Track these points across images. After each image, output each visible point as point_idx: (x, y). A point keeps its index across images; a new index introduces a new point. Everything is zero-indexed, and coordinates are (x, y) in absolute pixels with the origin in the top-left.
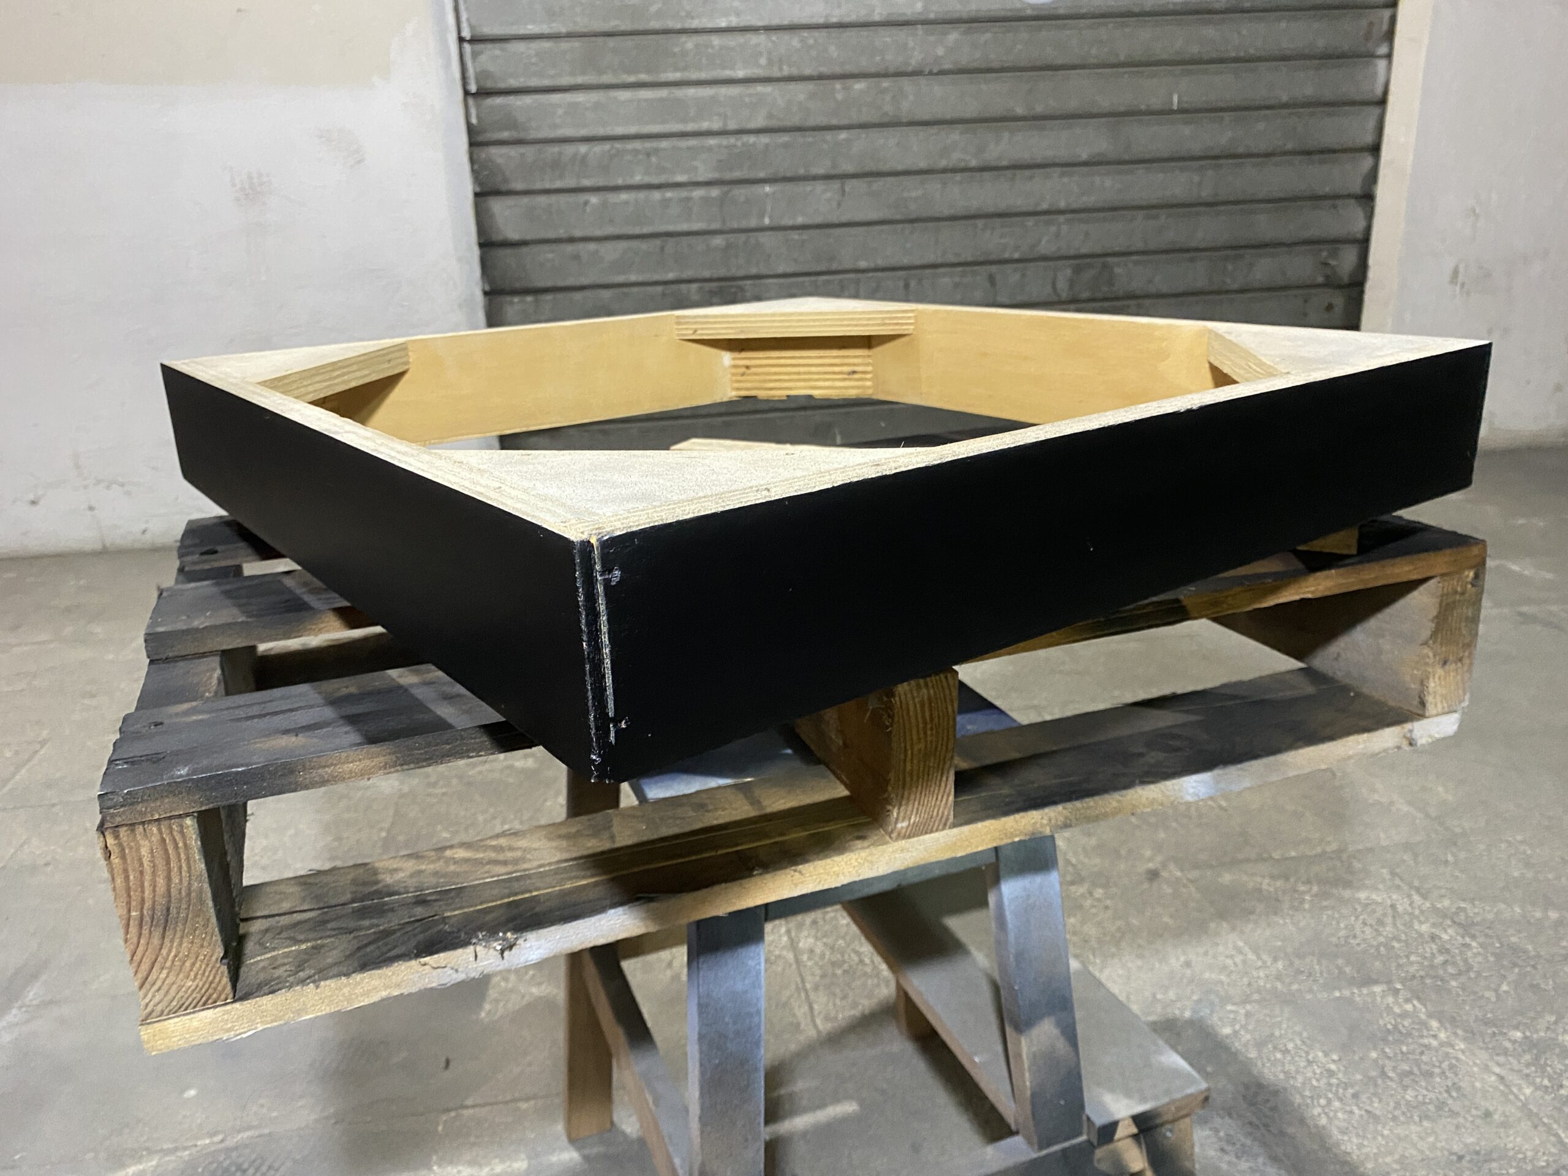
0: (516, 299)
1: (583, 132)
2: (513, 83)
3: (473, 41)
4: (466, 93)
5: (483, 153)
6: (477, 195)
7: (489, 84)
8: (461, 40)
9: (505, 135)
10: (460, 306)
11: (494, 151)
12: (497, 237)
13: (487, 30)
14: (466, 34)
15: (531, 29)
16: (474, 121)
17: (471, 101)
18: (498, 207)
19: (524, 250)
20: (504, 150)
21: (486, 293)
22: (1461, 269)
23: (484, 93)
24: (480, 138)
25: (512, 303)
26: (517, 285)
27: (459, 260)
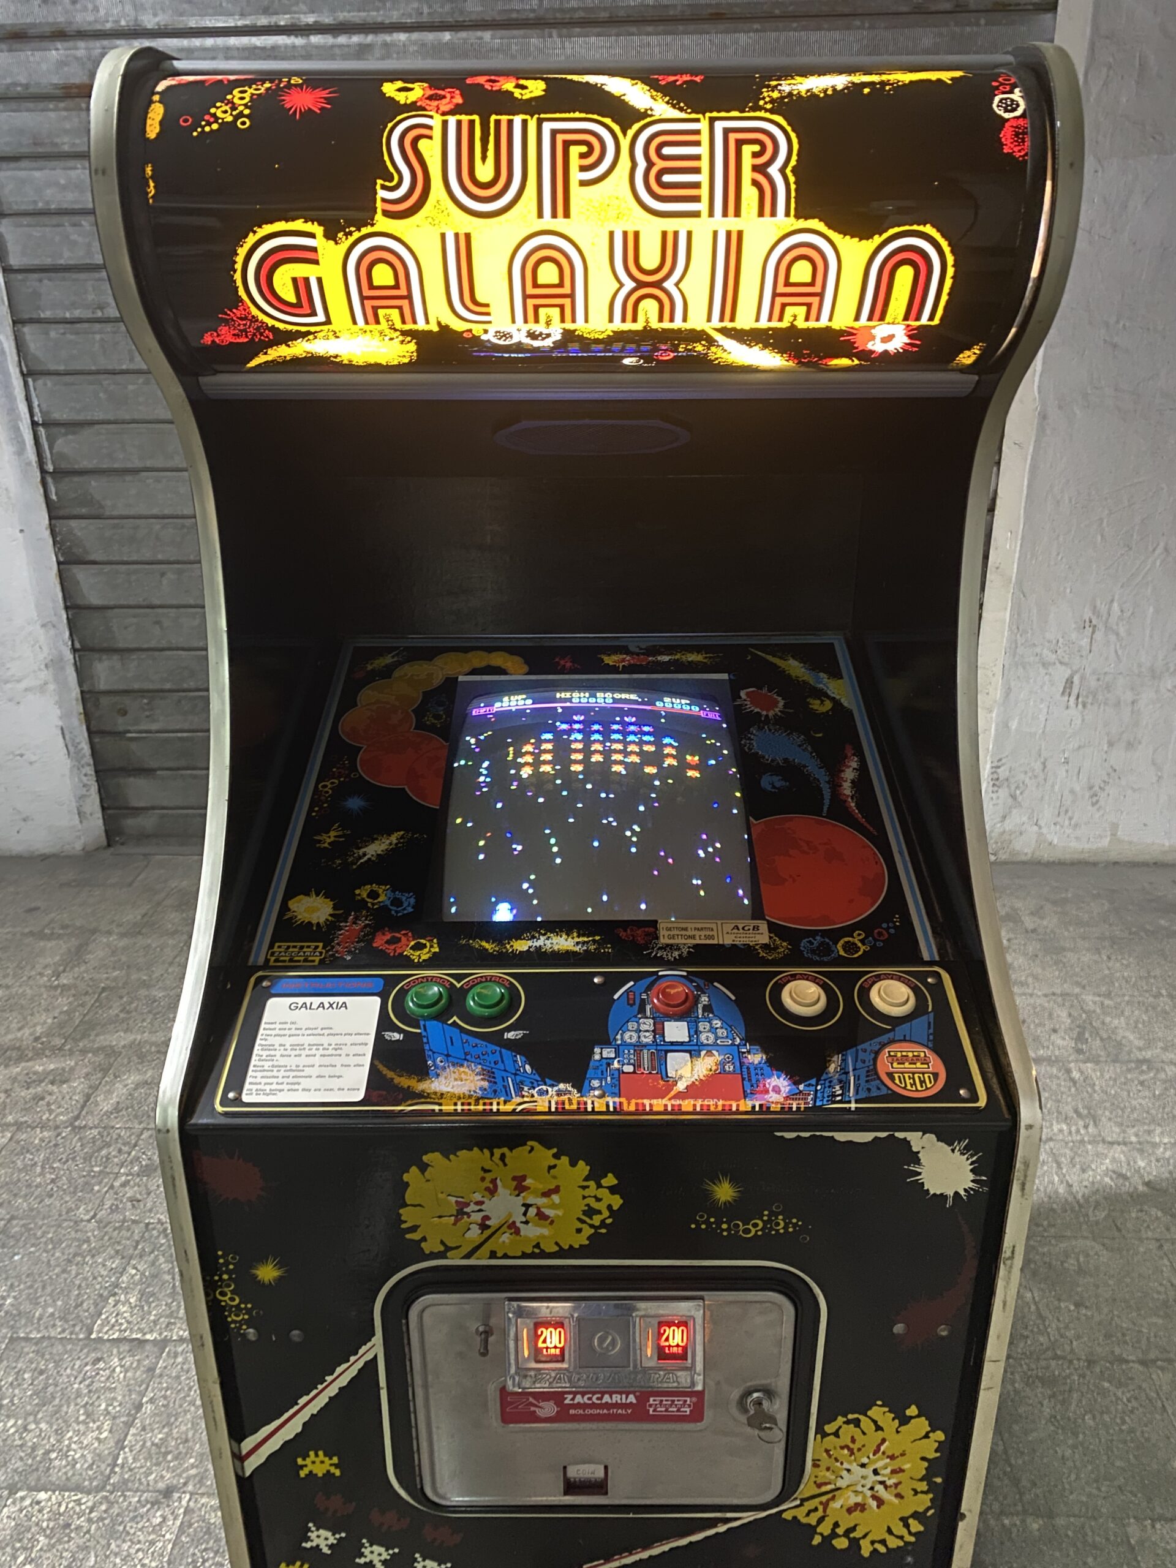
0: (104, 657)
1: (155, 511)
2: (85, 464)
3: (44, 425)
4: (43, 471)
5: (62, 525)
6: (59, 563)
7: (64, 465)
8: (34, 424)
9: (84, 511)
10: (46, 666)
11: (73, 523)
12: (80, 602)
13: (57, 416)
14: (38, 418)
15: (99, 415)
16: (54, 497)
17: (49, 480)
18: (81, 574)
19: (110, 613)
20: (84, 523)
21: (74, 650)
22: (1076, 679)
23: (59, 474)
24: (61, 513)
25: (100, 660)
26: (105, 645)
27: (43, 626)
